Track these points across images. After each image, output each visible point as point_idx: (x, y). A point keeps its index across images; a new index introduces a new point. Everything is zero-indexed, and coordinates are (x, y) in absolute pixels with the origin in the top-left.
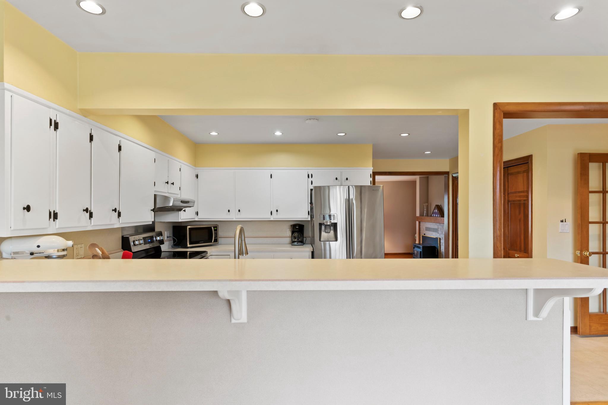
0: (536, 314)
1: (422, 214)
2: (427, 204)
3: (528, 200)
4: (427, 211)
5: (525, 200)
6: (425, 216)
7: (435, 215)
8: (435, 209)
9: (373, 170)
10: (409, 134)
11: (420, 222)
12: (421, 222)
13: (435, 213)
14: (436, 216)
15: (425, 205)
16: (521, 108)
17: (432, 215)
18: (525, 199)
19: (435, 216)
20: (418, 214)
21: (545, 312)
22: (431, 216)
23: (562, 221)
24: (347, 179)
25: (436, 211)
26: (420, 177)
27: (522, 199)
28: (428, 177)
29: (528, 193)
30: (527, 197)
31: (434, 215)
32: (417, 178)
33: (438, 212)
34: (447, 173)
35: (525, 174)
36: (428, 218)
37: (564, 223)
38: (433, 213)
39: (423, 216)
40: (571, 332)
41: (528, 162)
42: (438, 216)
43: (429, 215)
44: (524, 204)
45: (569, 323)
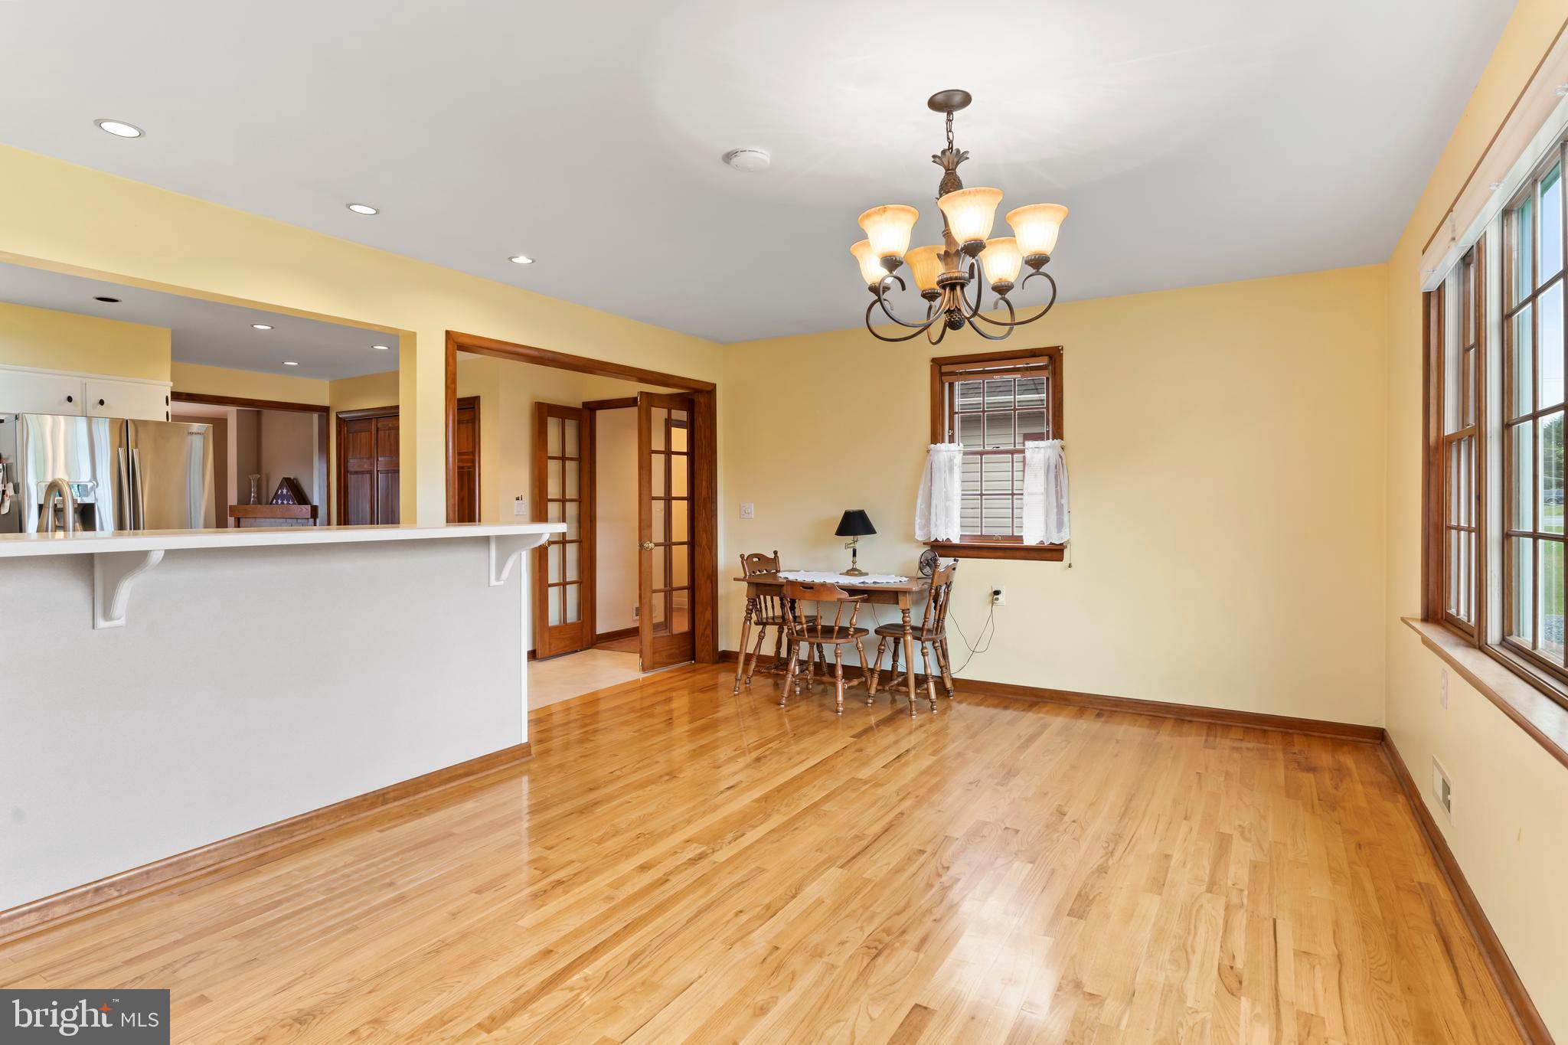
0: (498, 578)
1: (244, 499)
2: (259, 476)
3: (474, 466)
4: (259, 493)
5: (469, 467)
6: (255, 503)
7: (282, 500)
8: (280, 487)
9: (171, 387)
10: (272, 328)
11: (239, 519)
12: (241, 520)
13: (283, 497)
14: (285, 502)
15: (253, 478)
16: (476, 343)
17: (272, 501)
18: (469, 465)
19: (282, 503)
20: (232, 499)
21: (505, 574)
22: (271, 503)
23: (518, 499)
24: (102, 402)
25: (285, 491)
26: (237, 410)
27: (465, 465)
28: (259, 413)
29: (474, 456)
30: (473, 462)
31: (280, 502)
32: (231, 413)
33: (290, 493)
34: (324, 411)
35: (470, 425)
36: (264, 509)
37: (520, 501)
38: (276, 496)
39: (249, 504)
40: (528, 658)
41: (474, 408)
42: (291, 503)
43: (264, 501)
44: (469, 473)
45: (526, 646)
